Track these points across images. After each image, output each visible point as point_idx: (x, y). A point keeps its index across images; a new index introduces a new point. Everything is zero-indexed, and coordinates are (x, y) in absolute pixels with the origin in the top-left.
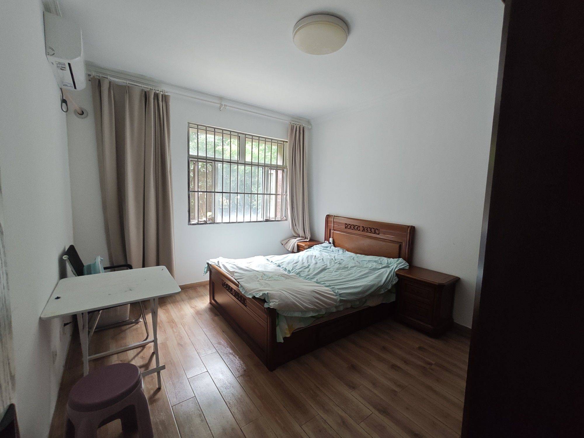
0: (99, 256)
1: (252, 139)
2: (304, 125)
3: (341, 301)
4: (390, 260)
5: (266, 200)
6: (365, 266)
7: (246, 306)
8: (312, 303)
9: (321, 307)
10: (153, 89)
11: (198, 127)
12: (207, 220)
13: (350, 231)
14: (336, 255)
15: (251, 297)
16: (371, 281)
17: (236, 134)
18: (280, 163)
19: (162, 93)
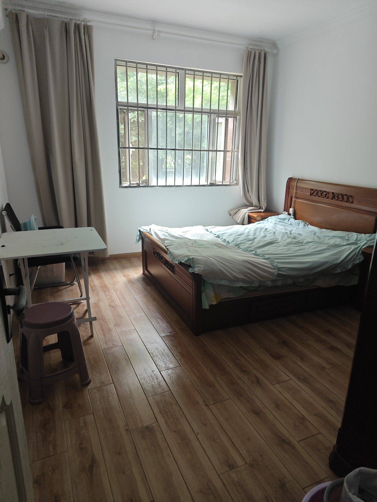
0: (33, 215)
1: (194, 75)
2: (266, 49)
3: (279, 275)
4: (360, 236)
5: (212, 158)
6: (326, 242)
7: (174, 274)
8: (242, 273)
9: (254, 279)
10: (73, 19)
11: (127, 64)
12: (140, 182)
13: (316, 198)
14: (294, 229)
15: (177, 262)
16: (325, 257)
17: (174, 70)
18: (231, 108)
19: (83, 23)
